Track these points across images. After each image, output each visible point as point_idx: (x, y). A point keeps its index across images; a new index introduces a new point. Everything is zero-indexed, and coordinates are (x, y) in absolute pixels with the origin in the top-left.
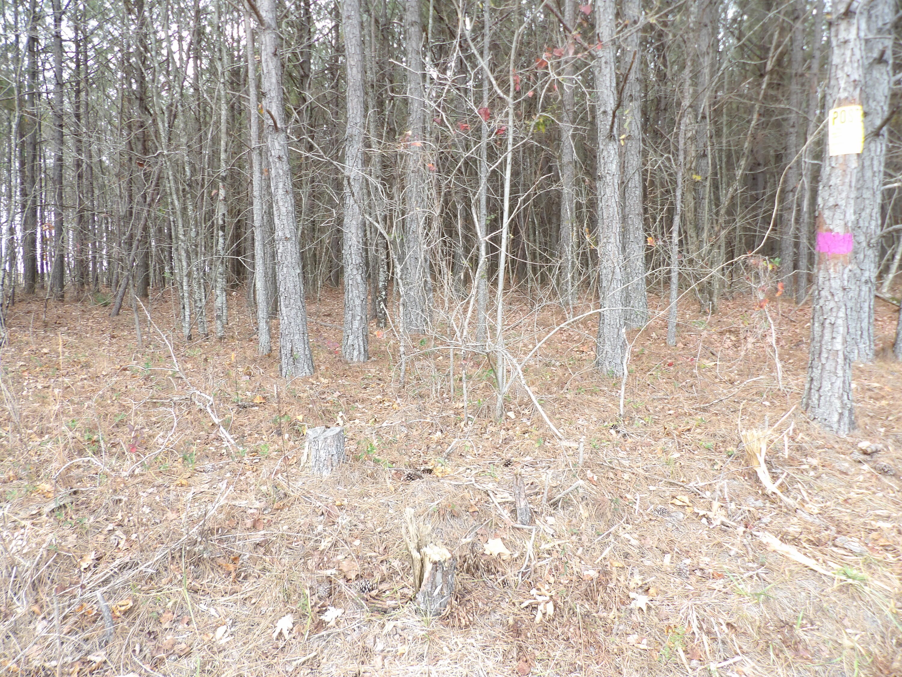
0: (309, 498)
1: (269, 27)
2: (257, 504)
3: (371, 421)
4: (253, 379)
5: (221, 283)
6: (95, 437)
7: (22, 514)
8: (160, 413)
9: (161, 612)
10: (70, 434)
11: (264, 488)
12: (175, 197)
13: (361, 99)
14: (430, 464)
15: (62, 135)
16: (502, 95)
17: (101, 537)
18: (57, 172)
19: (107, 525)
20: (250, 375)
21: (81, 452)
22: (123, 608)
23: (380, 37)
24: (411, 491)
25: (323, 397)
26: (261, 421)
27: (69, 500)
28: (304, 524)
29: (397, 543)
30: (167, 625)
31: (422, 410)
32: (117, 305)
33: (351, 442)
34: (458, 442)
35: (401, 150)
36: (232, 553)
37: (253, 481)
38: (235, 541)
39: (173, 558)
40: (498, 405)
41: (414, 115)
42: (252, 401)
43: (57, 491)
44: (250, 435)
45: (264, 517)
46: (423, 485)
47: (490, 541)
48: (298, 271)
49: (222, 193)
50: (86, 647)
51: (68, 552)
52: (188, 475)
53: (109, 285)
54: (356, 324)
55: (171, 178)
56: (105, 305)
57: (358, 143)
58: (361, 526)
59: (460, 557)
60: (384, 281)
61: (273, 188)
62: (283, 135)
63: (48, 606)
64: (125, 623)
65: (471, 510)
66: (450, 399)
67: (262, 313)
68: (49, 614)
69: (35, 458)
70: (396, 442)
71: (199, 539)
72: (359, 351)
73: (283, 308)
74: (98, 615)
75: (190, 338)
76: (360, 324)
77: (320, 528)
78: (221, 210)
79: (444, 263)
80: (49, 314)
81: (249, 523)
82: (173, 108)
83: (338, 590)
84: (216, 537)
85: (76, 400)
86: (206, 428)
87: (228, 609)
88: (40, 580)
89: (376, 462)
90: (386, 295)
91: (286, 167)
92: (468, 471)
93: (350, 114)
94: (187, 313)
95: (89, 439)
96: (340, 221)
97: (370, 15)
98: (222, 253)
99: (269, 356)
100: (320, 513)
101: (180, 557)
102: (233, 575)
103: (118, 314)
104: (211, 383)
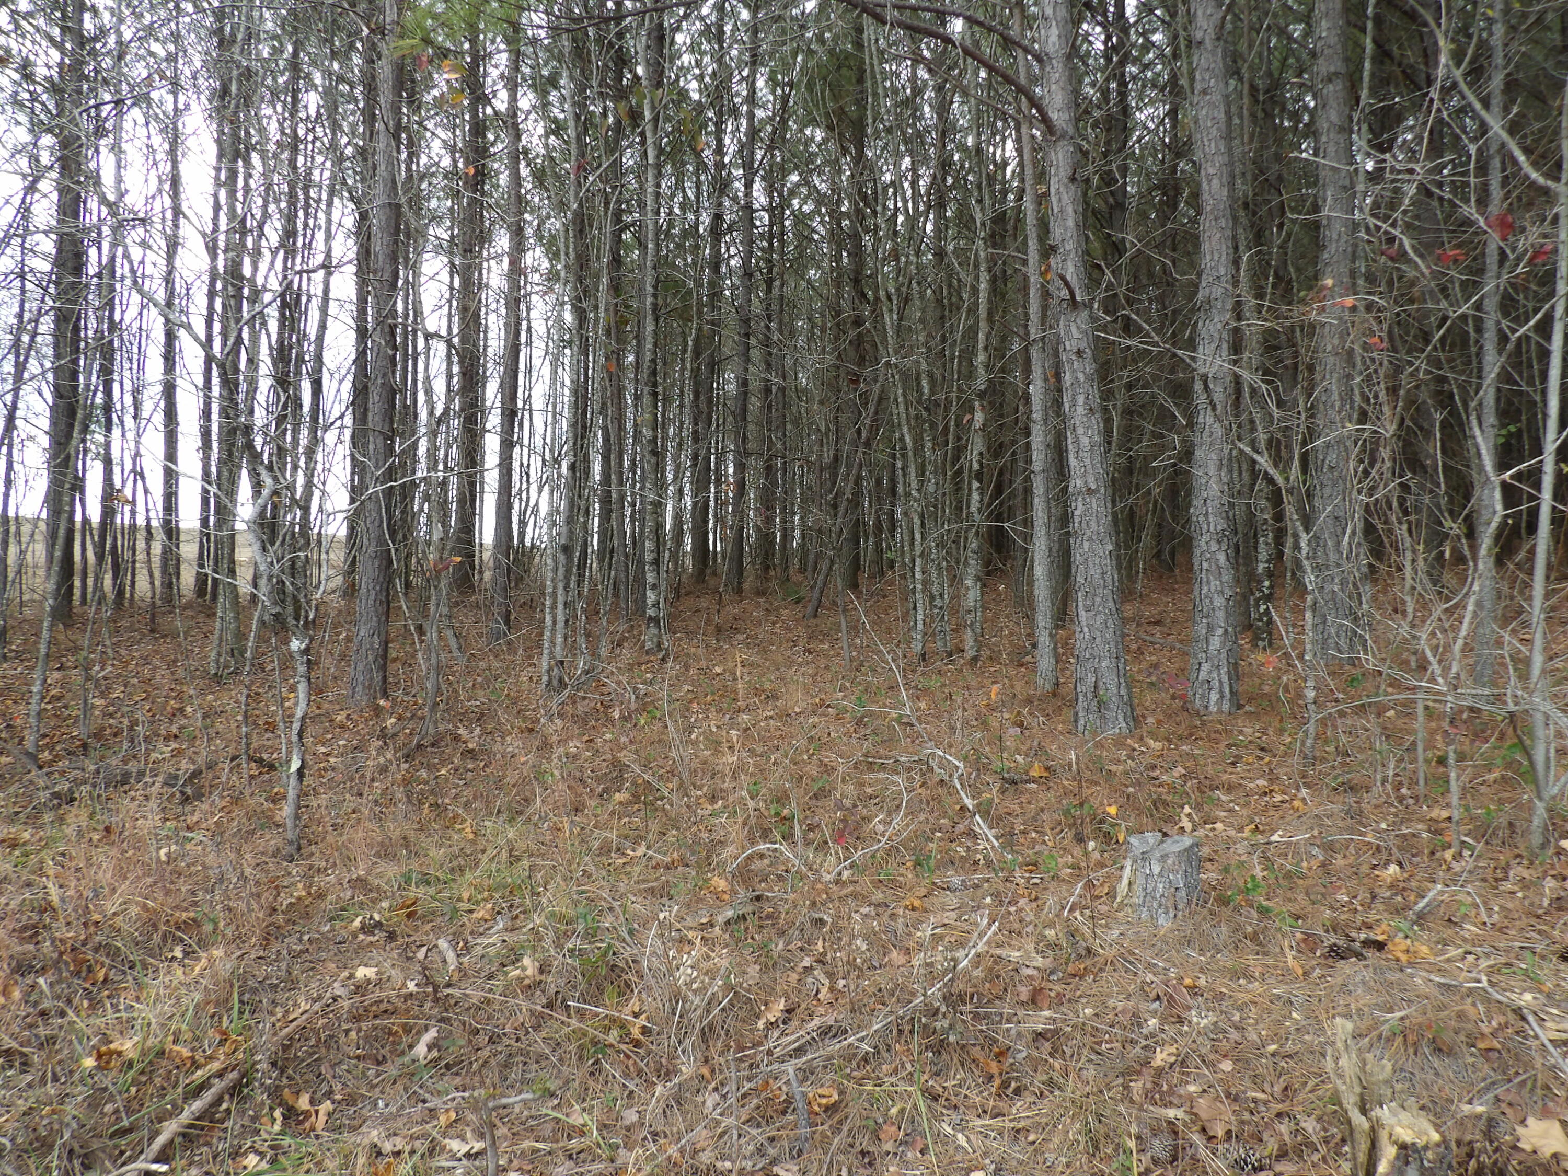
0: (1131, 963)
1: (1062, 137)
2: (1039, 961)
3: (1247, 829)
4: (1027, 733)
5: (974, 567)
6: (786, 812)
7: (690, 922)
8: (878, 781)
9: (881, 1120)
10: (751, 804)
11: (1050, 933)
12: (905, 429)
13: (1229, 233)
14: (1378, 931)
15: (748, 347)
16: (1541, 180)
17: (794, 977)
18: (740, 403)
19: (802, 959)
20: (1021, 725)
21: (766, 835)
22: (824, 1101)
23: (1260, 114)
24: (1339, 980)
25: (1154, 774)
26: (1042, 810)
27: (750, 908)
28: (1124, 1012)
29: (1310, 1084)
30: (889, 1146)
31: (1356, 816)
32: (815, 601)
33: (1208, 865)
34: (1442, 893)
35: (1313, 316)
36: (996, 1041)
37: (1030, 917)
38: (1000, 1022)
39: (900, 1032)
40: (1536, 821)
41: (1332, 248)
42: (1027, 773)
43: (734, 892)
44: (1024, 832)
45: (1051, 986)
46: (1368, 975)
47: (1531, 1121)
48: (1110, 547)
49: (979, 417)
50: (772, 1152)
51: (748, 991)
52: (923, 891)
53: (802, 570)
54: (1216, 642)
55: (900, 399)
56: (798, 601)
57: (1222, 311)
58: (1234, 1035)
59: (1459, 1143)
60: (1268, 561)
61: (1067, 406)
62: (1085, 314)
63: (721, 1071)
64: (826, 1127)
65: (1482, 1045)
66: (1416, 798)
67: (1043, 619)
68: (722, 1084)
69: (705, 835)
70: (1303, 877)
71: (943, 1009)
72: (1221, 692)
73: (1082, 613)
74: (788, 1102)
75: (923, 656)
76: (1223, 644)
77: (1153, 1022)
78: (977, 446)
79: (1405, 527)
80: (723, 613)
81: (1024, 992)
82: (904, 289)
83: (1190, 1152)
84: (968, 1008)
85: (759, 750)
86: (950, 812)
87: (988, 1142)
88: (711, 1026)
89: (1264, 912)
90: (1271, 587)
91: (1090, 368)
92: (1471, 958)
93: (1207, 261)
94: (920, 617)
95: (777, 814)
96: (1188, 454)
97: (1241, 79)
98: (977, 517)
99: (1054, 695)
100: (1153, 995)
101: (912, 1032)
102: (997, 1082)
103: (815, 616)
104: (958, 737)
